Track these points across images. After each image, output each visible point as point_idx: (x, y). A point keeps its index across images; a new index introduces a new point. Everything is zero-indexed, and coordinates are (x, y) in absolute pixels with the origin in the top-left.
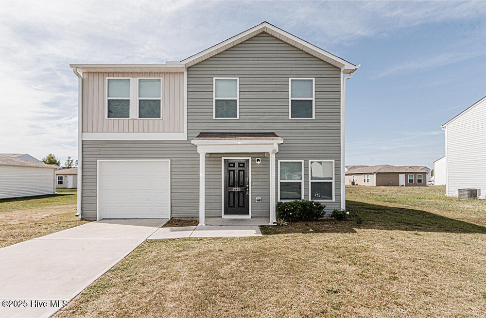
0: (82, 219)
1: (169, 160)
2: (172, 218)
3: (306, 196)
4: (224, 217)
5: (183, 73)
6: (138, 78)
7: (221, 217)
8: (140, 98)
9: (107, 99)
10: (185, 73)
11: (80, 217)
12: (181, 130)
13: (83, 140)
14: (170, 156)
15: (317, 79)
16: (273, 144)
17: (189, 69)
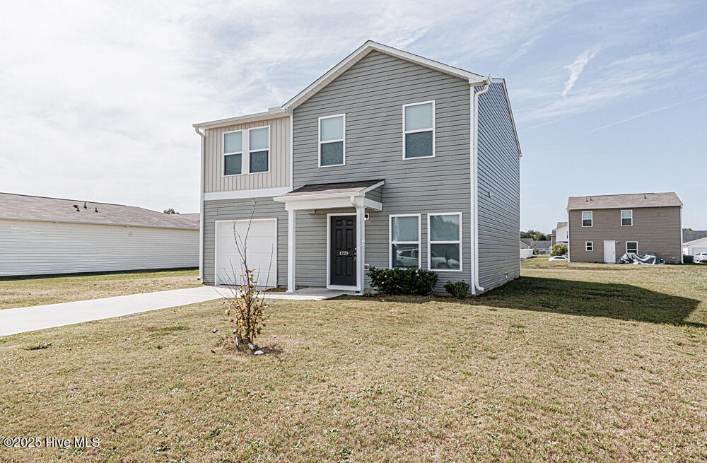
0: (204, 283)
1: (276, 219)
2: (278, 286)
3: (424, 263)
4: (329, 287)
5: (289, 117)
6: (249, 129)
7: (325, 287)
8: (251, 151)
9: (223, 155)
10: (292, 117)
11: (202, 281)
12: (287, 184)
13: (205, 200)
14: (275, 214)
15: (439, 101)
16: (349, 197)
17: (295, 111)
